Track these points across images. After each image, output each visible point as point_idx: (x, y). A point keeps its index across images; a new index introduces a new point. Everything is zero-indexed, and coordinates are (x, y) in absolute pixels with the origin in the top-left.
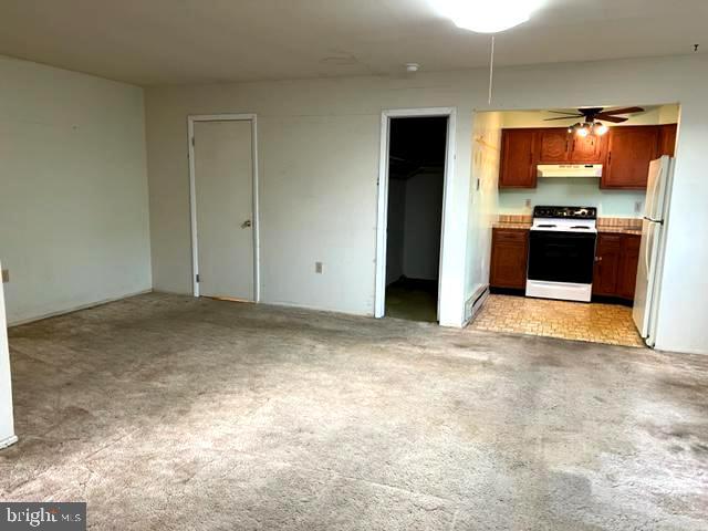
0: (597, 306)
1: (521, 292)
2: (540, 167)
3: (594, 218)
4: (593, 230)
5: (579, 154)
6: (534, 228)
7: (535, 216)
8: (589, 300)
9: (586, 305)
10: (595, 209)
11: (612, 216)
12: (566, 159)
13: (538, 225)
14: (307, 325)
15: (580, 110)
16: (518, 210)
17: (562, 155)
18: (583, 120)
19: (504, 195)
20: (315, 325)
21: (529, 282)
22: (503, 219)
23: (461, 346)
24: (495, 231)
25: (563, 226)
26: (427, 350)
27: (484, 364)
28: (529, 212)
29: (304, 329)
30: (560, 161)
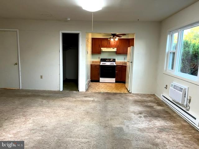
0: (117, 84)
1: (98, 81)
2: (102, 48)
3: (115, 61)
4: (115, 65)
5: (111, 45)
6: (101, 64)
7: (101, 61)
8: (115, 82)
9: (114, 84)
10: (115, 59)
11: (119, 61)
12: (108, 46)
13: (102, 63)
14: (39, 95)
15: (111, 34)
16: (97, 59)
17: (107, 46)
18: (112, 37)
19: (93, 56)
20: (42, 94)
21: (100, 78)
22: (93, 62)
23: (86, 97)
24: (91, 65)
25: (108, 64)
26: (77, 99)
27: (93, 101)
28: (99, 60)
29: (38, 96)
30: (107, 47)
